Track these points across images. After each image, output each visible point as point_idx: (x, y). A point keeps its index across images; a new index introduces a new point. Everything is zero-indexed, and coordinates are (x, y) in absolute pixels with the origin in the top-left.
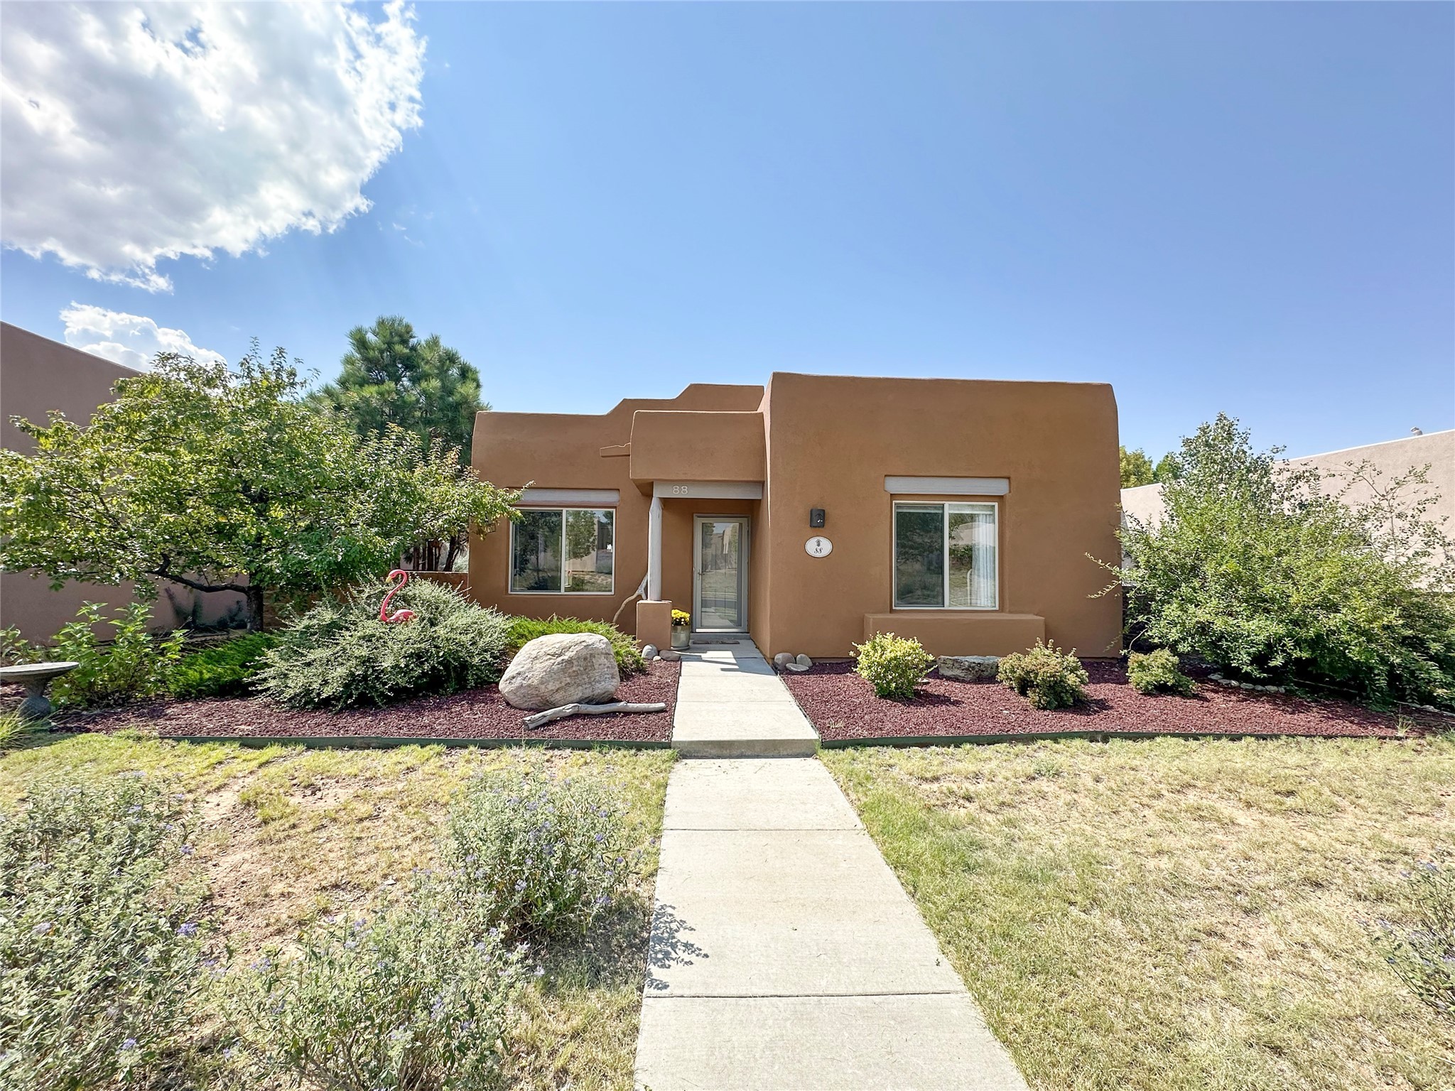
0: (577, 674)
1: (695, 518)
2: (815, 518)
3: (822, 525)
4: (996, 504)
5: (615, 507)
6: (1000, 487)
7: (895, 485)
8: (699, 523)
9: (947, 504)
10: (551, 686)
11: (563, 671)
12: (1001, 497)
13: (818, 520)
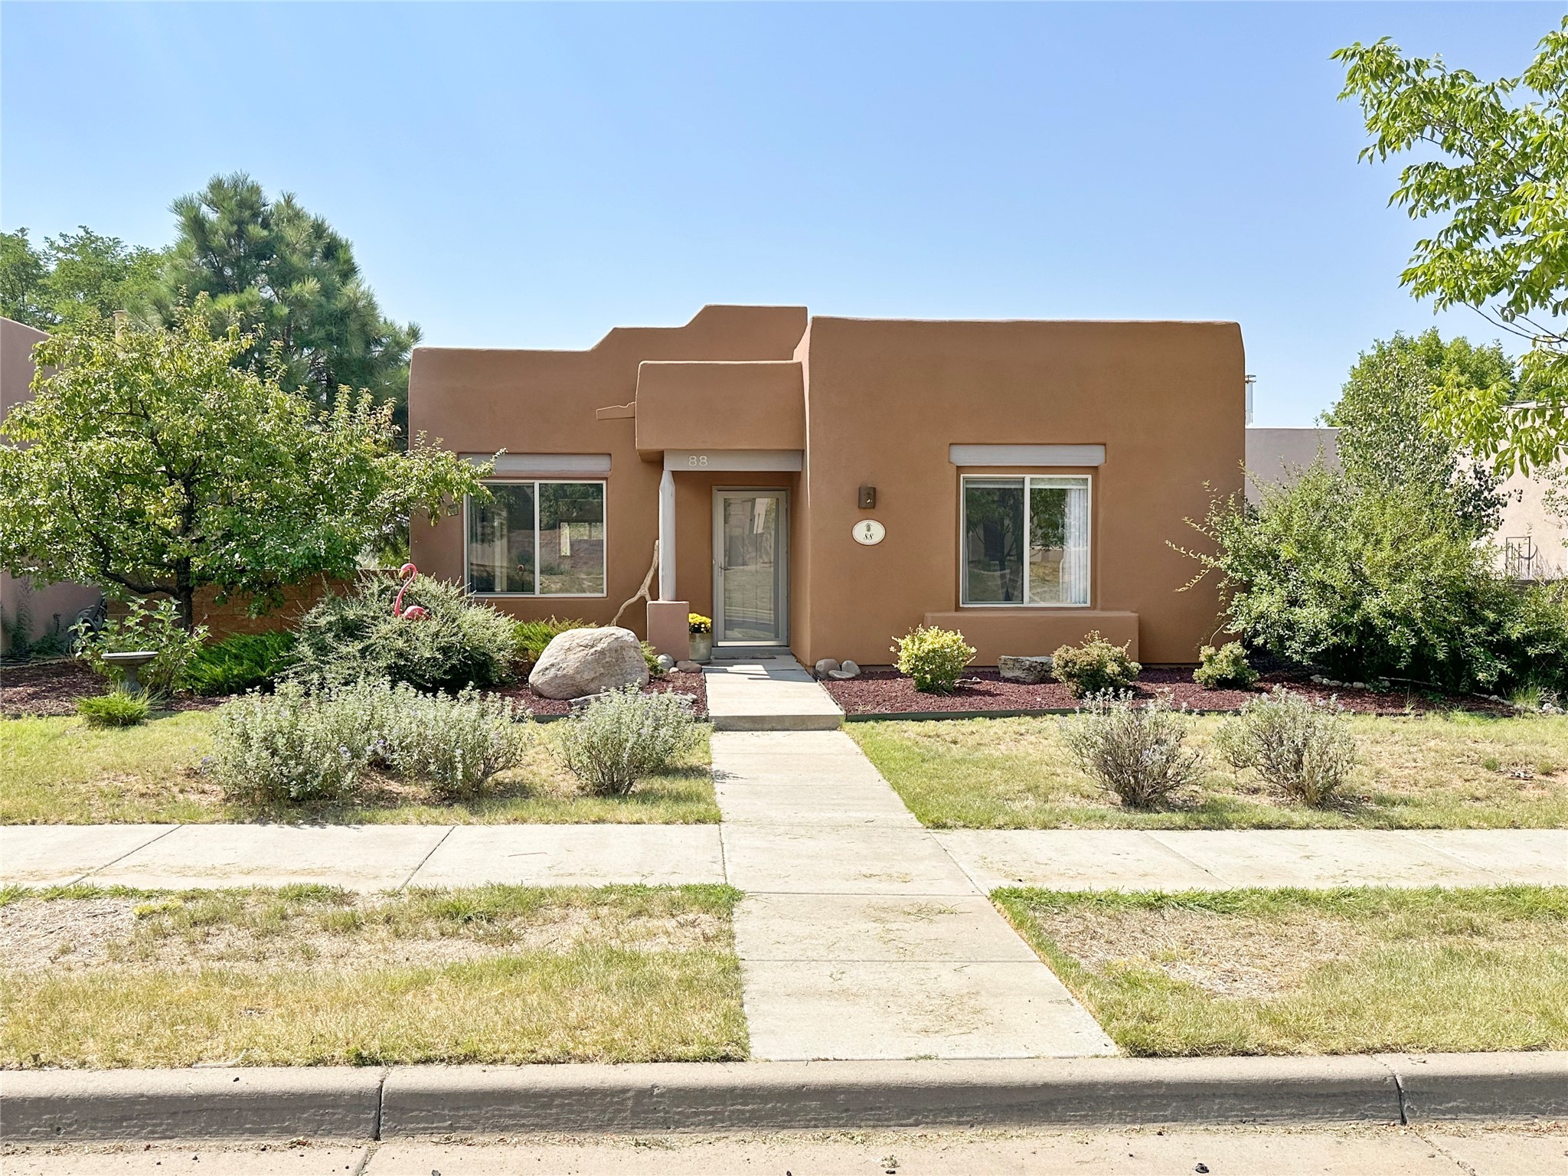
0: (609, 665)
1: (715, 492)
2: (863, 498)
3: (873, 506)
4: (1090, 477)
5: (606, 479)
6: (1094, 456)
7: (963, 456)
8: (719, 498)
9: (1028, 477)
10: (587, 676)
11: (597, 661)
12: (1096, 468)
13: (869, 501)
